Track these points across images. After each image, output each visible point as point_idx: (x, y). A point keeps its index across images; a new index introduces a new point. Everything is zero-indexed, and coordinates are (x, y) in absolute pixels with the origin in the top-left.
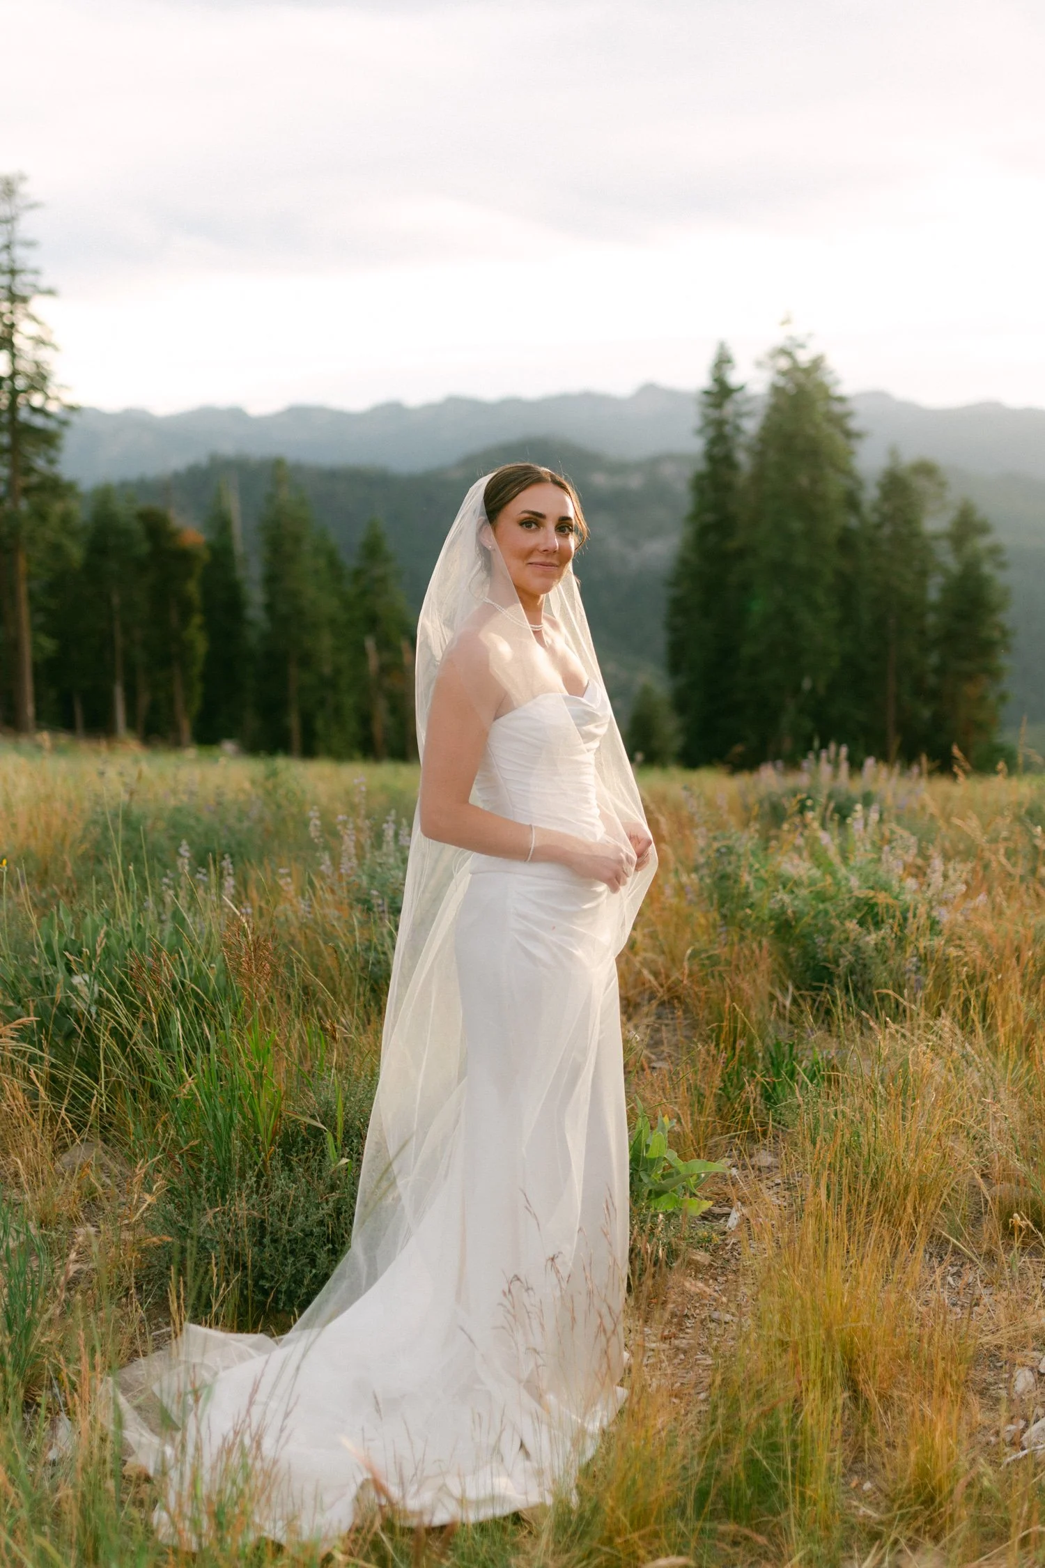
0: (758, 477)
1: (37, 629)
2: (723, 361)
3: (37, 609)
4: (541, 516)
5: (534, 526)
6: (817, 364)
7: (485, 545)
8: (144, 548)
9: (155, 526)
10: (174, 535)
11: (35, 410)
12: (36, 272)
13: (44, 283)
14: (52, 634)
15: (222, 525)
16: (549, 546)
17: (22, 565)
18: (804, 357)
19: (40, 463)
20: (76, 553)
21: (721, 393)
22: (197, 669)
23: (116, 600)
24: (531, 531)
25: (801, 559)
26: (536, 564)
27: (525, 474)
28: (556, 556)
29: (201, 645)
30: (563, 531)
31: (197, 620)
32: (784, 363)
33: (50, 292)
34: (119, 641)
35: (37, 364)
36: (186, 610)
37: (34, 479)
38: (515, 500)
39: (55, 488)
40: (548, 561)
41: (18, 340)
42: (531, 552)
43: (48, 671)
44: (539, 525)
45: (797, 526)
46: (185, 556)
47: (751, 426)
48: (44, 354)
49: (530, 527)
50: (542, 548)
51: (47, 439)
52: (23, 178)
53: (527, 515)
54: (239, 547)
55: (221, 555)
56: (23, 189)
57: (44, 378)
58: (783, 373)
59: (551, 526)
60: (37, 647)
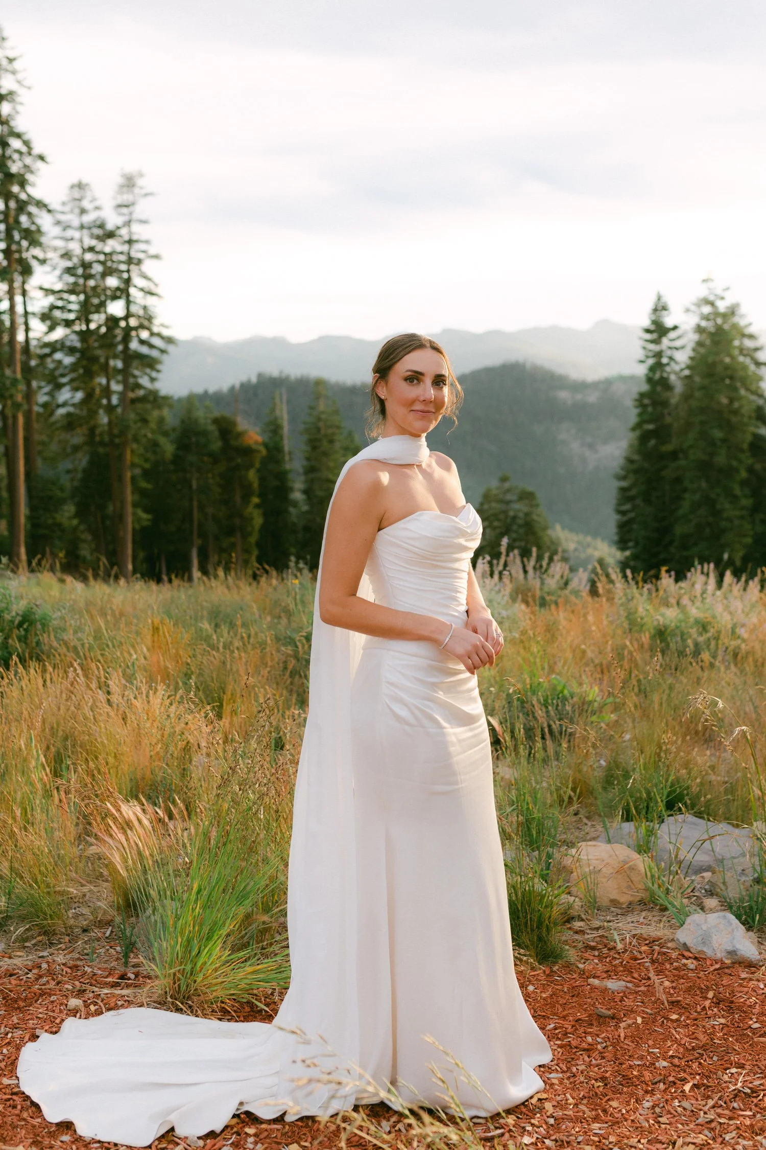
0: (687, 397)
1: (135, 505)
2: (660, 308)
3: (136, 489)
4: (421, 374)
5: (415, 381)
6: (732, 311)
7: (379, 395)
8: (216, 445)
9: (226, 428)
10: (240, 435)
11: (142, 342)
12: (147, 242)
13: (152, 251)
14: (146, 511)
15: (274, 428)
16: (427, 396)
17: (128, 456)
18: (722, 306)
19: (144, 381)
20: (168, 448)
21: (658, 330)
22: (253, 539)
23: (194, 484)
24: (413, 385)
25: (721, 459)
26: (418, 411)
27: (410, 341)
28: (432, 405)
29: (258, 521)
30: (438, 385)
31: (256, 500)
32: (707, 310)
33: (156, 257)
34: (196, 515)
35: (145, 308)
36: (247, 494)
37: (141, 393)
38: (401, 361)
39: (154, 399)
40: (426, 409)
41: (132, 291)
42: (413, 402)
43: (144, 537)
44: (419, 380)
45: (718, 434)
46: (248, 452)
47: (683, 358)
48: (150, 301)
49: (412, 382)
50: (422, 398)
51: (150, 363)
52: (141, 175)
53: (409, 373)
54: (287, 445)
55: (274, 451)
56: (140, 182)
57: (150, 319)
58: (706, 318)
59: (428, 381)
60: (137, 519)
